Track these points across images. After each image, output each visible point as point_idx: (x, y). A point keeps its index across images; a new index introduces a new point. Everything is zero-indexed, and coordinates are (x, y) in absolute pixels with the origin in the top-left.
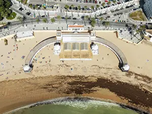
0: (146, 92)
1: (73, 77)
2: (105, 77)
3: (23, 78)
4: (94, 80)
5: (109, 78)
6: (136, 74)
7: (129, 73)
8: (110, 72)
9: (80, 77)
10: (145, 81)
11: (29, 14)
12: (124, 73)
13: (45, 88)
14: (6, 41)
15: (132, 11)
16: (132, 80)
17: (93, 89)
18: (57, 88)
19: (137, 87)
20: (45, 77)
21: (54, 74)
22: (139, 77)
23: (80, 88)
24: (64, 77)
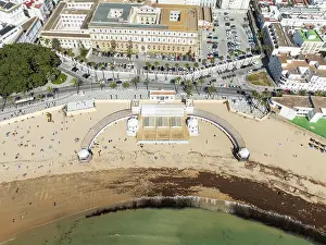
0: (280, 192)
1: (158, 170)
2: (212, 169)
3: (74, 171)
4: (193, 174)
5: (218, 172)
6: (262, 165)
7: (250, 164)
8: (220, 163)
9: (171, 171)
10: (276, 175)
11: (86, 76)
12: (243, 164)
13: (111, 187)
14: (50, 115)
15: (251, 73)
16: (257, 175)
17: (192, 188)
18: (132, 187)
19: (264, 185)
20: (112, 171)
21: (127, 165)
22: (267, 170)
23: (171, 187)
24: (144, 171)
